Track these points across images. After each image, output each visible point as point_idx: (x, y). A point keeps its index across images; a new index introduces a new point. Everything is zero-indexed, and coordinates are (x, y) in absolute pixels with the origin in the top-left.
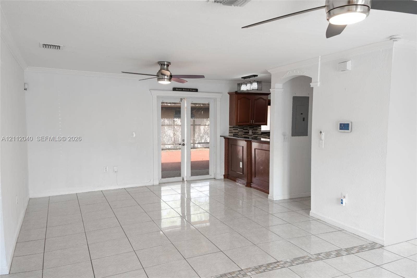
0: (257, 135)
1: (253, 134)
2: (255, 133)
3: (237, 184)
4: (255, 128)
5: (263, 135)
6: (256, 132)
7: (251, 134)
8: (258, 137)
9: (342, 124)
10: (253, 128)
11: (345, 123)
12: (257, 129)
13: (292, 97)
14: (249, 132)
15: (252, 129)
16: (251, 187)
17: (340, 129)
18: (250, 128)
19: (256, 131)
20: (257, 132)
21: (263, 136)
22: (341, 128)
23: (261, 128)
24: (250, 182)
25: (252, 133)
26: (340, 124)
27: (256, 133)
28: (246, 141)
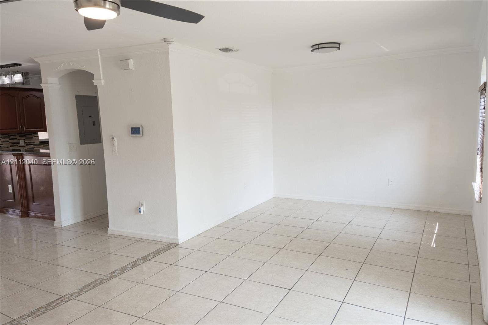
0: (33, 146)
1: (27, 145)
2: (28, 143)
3: (8, 216)
4: (28, 136)
5: (43, 145)
6: (30, 142)
7: (23, 145)
8: (34, 148)
9: (133, 128)
10: (26, 136)
11: (136, 127)
12: (32, 138)
13: (75, 95)
14: (20, 142)
15: (24, 138)
16: (28, 216)
17: (132, 134)
18: (19, 136)
19: (31, 140)
20: (33, 142)
21: (43, 147)
22: (133, 132)
23: (38, 136)
24: (26, 210)
25: (25, 143)
26: (131, 128)
27: (31, 144)
28: (14, 154)
